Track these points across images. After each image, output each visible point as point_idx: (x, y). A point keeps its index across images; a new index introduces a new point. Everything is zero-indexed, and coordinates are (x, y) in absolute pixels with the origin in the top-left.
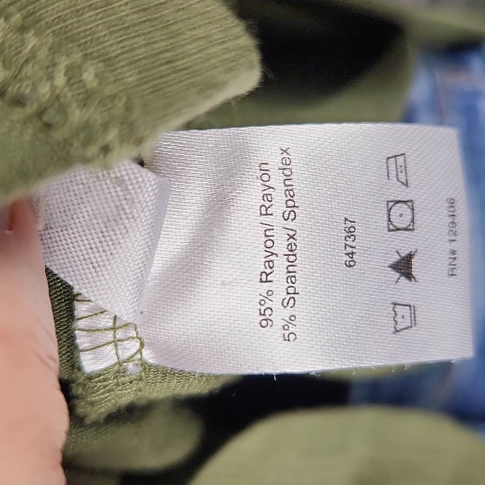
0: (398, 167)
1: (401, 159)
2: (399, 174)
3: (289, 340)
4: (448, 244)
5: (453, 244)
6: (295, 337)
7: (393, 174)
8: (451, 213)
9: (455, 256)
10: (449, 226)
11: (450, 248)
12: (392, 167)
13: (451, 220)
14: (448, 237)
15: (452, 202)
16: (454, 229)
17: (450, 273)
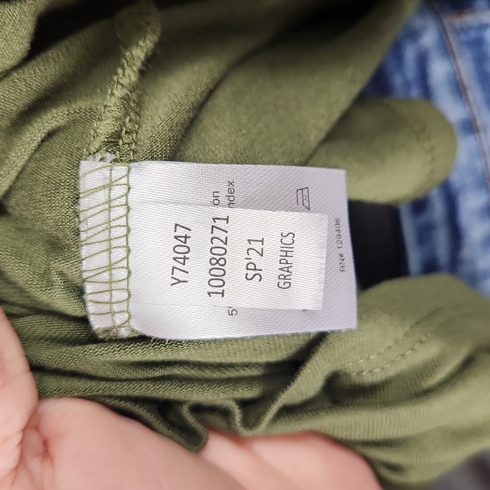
0: (304, 196)
1: (306, 190)
2: (304, 201)
3: (232, 315)
4: (337, 249)
5: (341, 250)
6: (236, 313)
7: (300, 201)
8: (337, 229)
9: (343, 258)
10: (336, 237)
11: (339, 252)
12: (300, 196)
13: (337, 233)
14: (336, 245)
15: (337, 222)
16: (340, 240)
17: (342, 269)
